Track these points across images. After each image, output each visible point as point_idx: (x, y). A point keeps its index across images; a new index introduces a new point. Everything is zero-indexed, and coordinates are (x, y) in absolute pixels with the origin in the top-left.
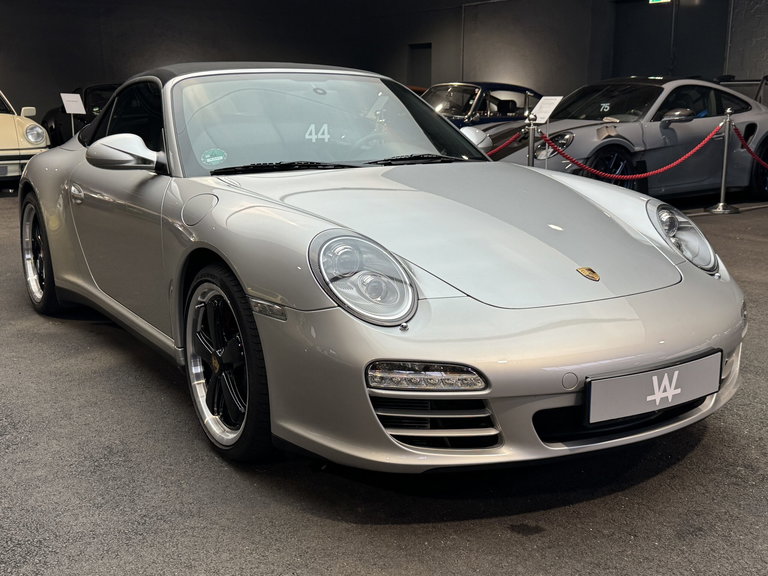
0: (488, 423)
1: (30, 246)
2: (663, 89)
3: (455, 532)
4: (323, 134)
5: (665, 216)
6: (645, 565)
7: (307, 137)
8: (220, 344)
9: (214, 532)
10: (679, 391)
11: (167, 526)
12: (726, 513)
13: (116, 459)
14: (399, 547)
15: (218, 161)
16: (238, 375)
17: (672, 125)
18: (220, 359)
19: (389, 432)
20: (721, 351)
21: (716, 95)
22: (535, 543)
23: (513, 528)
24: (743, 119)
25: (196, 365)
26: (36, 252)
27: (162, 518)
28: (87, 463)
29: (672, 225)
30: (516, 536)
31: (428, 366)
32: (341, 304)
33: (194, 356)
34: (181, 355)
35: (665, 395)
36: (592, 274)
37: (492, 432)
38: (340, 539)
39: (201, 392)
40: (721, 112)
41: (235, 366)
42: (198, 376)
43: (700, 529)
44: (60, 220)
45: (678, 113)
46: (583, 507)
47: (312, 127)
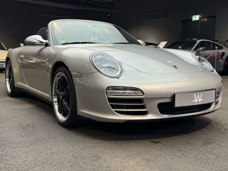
0: (143, 107)
1: (8, 76)
2: (197, 42)
3: (134, 143)
4: (96, 39)
5: (198, 57)
6: (193, 150)
7: (91, 39)
8: (63, 91)
9: (58, 142)
10: (202, 100)
11: (44, 141)
12: (218, 139)
13: (29, 127)
14: (116, 146)
15: (64, 42)
16: (68, 99)
17: (200, 52)
18: (62, 95)
19: (113, 110)
20: (215, 89)
21: (212, 44)
22: (158, 145)
23: (151, 142)
24: (221, 51)
25: (55, 98)
26: (9, 78)
27: (43, 139)
28: (21, 127)
29: (200, 60)
30: (152, 144)
31: (125, 88)
32: (99, 71)
33: (55, 96)
34: (51, 98)
35: (198, 100)
36: (175, 67)
37: (145, 110)
38: (97, 144)
39: (56, 107)
40: (214, 49)
41: (67, 96)
42: (55, 102)
43: (210, 143)
44: (17, 70)
45: (201, 48)
46: (173, 138)
47: (92, 36)
